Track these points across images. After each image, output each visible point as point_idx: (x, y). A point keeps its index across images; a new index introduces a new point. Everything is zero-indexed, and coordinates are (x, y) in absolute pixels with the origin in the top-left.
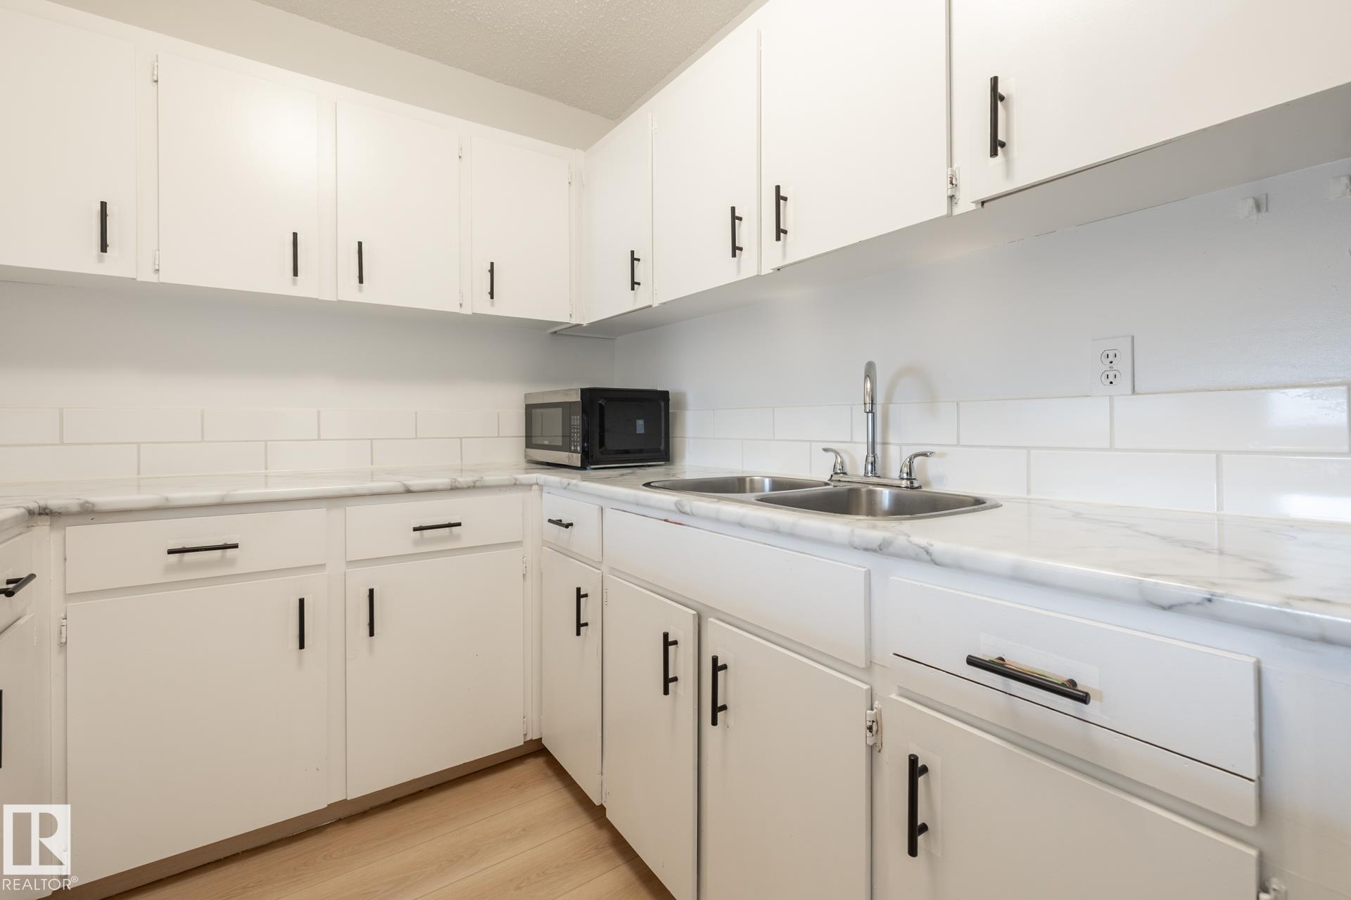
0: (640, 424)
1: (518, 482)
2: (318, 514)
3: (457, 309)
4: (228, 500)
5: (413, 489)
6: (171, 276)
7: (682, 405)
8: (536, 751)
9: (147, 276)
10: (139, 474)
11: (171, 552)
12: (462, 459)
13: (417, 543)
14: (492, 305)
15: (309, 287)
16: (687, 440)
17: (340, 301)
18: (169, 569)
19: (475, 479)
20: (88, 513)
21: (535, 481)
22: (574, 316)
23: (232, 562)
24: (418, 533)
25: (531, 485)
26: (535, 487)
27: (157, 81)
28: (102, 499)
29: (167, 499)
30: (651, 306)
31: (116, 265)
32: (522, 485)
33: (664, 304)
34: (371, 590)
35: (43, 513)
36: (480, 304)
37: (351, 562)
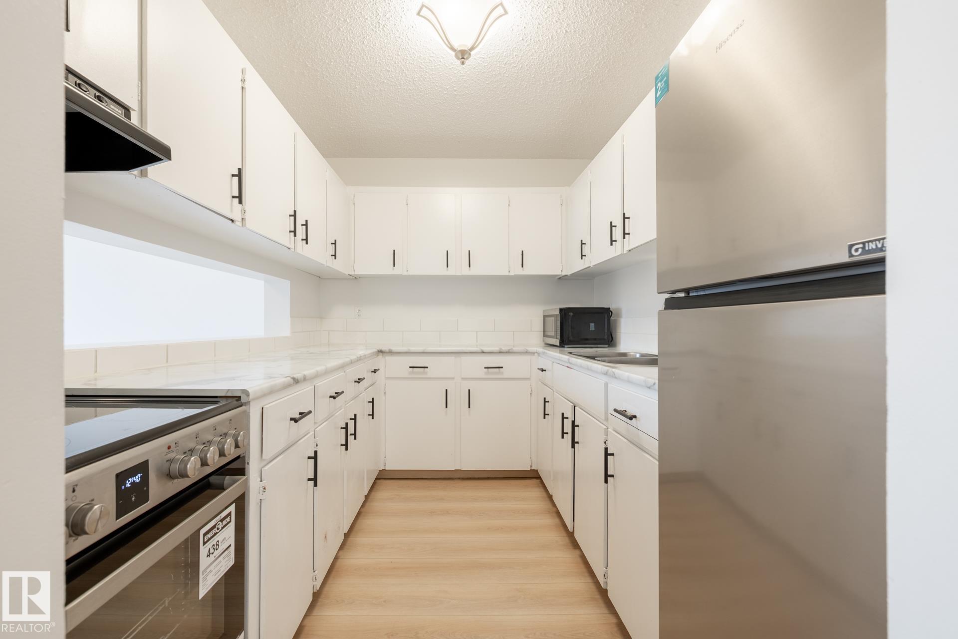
0: (592, 326)
2: (451, 359)
3: (507, 274)
4: (425, 351)
5: (485, 351)
6: (411, 273)
7: (619, 315)
8: (533, 476)
9: (405, 273)
11: (410, 367)
13: (486, 373)
14: (523, 270)
15: (452, 271)
16: (622, 334)
17: (463, 275)
18: (410, 373)
20: (391, 353)
21: (536, 351)
22: (564, 271)
23: (426, 373)
24: (486, 369)
25: (534, 353)
26: (536, 354)
27: (407, 204)
28: (395, 349)
29: (409, 350)
30: (589, 267)
31: (397, 271)
32: (530, 353)
33: (595, 265)
34: (469, 390)
35: (380, 352)
36: (518, 271)
37: (463, 379)
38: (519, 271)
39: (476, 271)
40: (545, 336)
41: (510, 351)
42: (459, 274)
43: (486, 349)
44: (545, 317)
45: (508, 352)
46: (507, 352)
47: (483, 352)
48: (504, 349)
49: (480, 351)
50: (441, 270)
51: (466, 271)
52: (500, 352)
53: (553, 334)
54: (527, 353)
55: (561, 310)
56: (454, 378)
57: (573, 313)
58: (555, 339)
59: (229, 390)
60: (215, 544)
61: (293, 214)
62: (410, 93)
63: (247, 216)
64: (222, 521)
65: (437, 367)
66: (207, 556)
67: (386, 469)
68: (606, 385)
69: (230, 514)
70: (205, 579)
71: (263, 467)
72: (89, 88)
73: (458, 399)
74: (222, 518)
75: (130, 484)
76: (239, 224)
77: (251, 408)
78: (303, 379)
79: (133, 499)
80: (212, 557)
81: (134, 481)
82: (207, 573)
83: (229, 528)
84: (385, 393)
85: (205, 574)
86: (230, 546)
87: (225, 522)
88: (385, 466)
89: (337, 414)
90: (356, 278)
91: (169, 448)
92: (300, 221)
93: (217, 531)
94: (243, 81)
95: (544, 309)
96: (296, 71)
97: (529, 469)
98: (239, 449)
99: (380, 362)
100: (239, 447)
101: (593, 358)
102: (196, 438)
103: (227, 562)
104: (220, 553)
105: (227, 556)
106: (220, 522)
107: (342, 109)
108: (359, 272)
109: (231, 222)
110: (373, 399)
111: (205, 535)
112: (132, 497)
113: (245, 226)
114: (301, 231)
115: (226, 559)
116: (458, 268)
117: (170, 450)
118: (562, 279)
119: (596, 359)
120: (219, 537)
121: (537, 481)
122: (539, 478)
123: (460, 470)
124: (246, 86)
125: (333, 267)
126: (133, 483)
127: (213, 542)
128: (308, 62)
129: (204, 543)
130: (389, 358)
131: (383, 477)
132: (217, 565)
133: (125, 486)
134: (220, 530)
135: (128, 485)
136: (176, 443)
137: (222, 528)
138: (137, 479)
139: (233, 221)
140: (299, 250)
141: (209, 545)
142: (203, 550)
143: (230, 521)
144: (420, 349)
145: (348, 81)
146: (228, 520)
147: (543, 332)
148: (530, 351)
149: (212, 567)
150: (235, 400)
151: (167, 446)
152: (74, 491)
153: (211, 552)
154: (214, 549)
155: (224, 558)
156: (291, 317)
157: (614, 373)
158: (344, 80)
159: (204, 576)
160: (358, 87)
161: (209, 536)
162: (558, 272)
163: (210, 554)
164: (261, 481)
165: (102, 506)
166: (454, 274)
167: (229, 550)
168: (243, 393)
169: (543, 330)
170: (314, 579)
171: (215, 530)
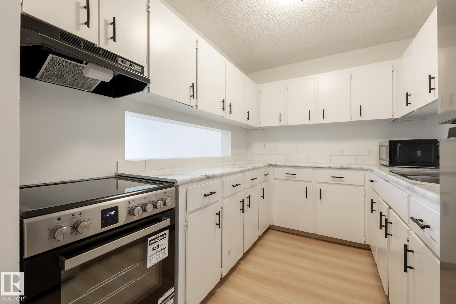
1: (362, 168)
3: (350, 121)
4: (295, 166)
6: (289, 124)
9: (286, 125)
10: (287, 160)
11: (286, 174)
12: (356, 162)
15: (312, 122)
17: (319, 123)
18: (286, 177)
19: (348, 166)
20: (276, 166)
22: (395, 115)
23: (295, 178)
24: (332, 178)
26: (369, 170)
27: (287, 89)
29: (286, 164)
30: (414, 111)
31: (282, 124)
34: (321, 189)
35: (271, 165)
36: (357, 118)
37: (317, 182)
38: (359, 118)
39: (327, 120)
40: (380, 159)
41: (349, 168)
42: (317, 123)
43: (332, 166)
44: (380, 146)
45: (348, 168)
46: (346, 168)
47: (330, 168)
48: (345, 166)
49: (328, 167)
50: (306, 122)
51: (321, 121)
52: (342, 168)
53: (384, 158)
54: (362, 169)
55: (390, 142)
56: (312, 181)
57: (401, 144)
58: (386, 162)
59: (171, 179)
60: (157, 246)
61: (223, 101)
62: (283, 29)
63: (198, 104)
64: (161, 236)
65: (301, 174)
66: (152, 250)
67: (274, 225)
68: (409, 197)
69: (165, 234)
70: (150, 260)
71: (187, 215)
72: (126, 61)
73: (314, 193)
74: (161, 235)
75: (108, 215)
76: (195, 107)
77: (180, 188)
78: (213, 177)
79: (110, 221)
80: (155, 251)
81: (111, 214)
82: (152, 257)
83: (165, 240)
84: (273, 186)
85: (151, 258)
86: (166, 248)
87: (162, 237)
88: (273, 223)
89: (238, 194)
90: (264, 129)
91: (129, 202)
92: (227, 103)
93: (158, 240)
94: (197, 45)
95: (379, 142)
96: (228, 36)
97: (364, 243)
98: (166, 206)
99: (271, 170)
100: (166, 205)
101: (405, 176)
102: (145, 199)
103: (165, 254)
104: (159, 250)
105: (163, 252)
106: (160, 237)
107: (252, 48)
108: (263, 125)
109: (191, 107)
110: (264, 189)
111: (150, 241)
112: (109, 220)
113: (198, 108)
114: (228, 109)
115: (163, 253)
116: (317, 119)
117: (130, 203)
118: (395, 121)
119: (408, 177)
120: (160, 243)
121: (367, 252)
122: (370, 250)
123: (315, 234)
124: (198, 47)
125: (248, 124)
126: (110, 215)
127: (156, 244)
128: (232, 30)
129: (150, 245)
130: (275, 169)
131: (271, 228)
132: (158, 255)
133: (106, 215)
134: (160, 240)
135: (107, 215)
136: (133, 200)
137: (161, 239)
138: (112, 213)
139: (192, 107)
140: (228, 117)
141: (153, 246)
142: (150, 248)
143: (166, 237)
144: (292, 164)
145: (251, 33)
146: (164, 236)
147: (379, 156)
148: (364, 168)
149: (155, 255)
150: (171, 184)
151: (128, 201)
152: (80, 215)
153: (154, 249)
154: (156, 248)
155: (162, 253)
156: (231, 148)
157: (413, 188)
158: (249, 33)
159: (150, 258)
160: (256, 34)
161: (153, 242)
162: (389, 116)
163: (153, 250)
164: (186, 221)
165: (87, 223)
166: (314, 123)
167: (165, 250)
168: (175, 181)
169: (379, 155)
170: (221, 271)
171: (156, 240)
